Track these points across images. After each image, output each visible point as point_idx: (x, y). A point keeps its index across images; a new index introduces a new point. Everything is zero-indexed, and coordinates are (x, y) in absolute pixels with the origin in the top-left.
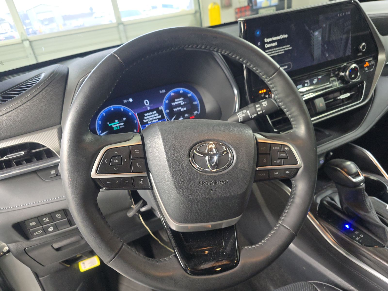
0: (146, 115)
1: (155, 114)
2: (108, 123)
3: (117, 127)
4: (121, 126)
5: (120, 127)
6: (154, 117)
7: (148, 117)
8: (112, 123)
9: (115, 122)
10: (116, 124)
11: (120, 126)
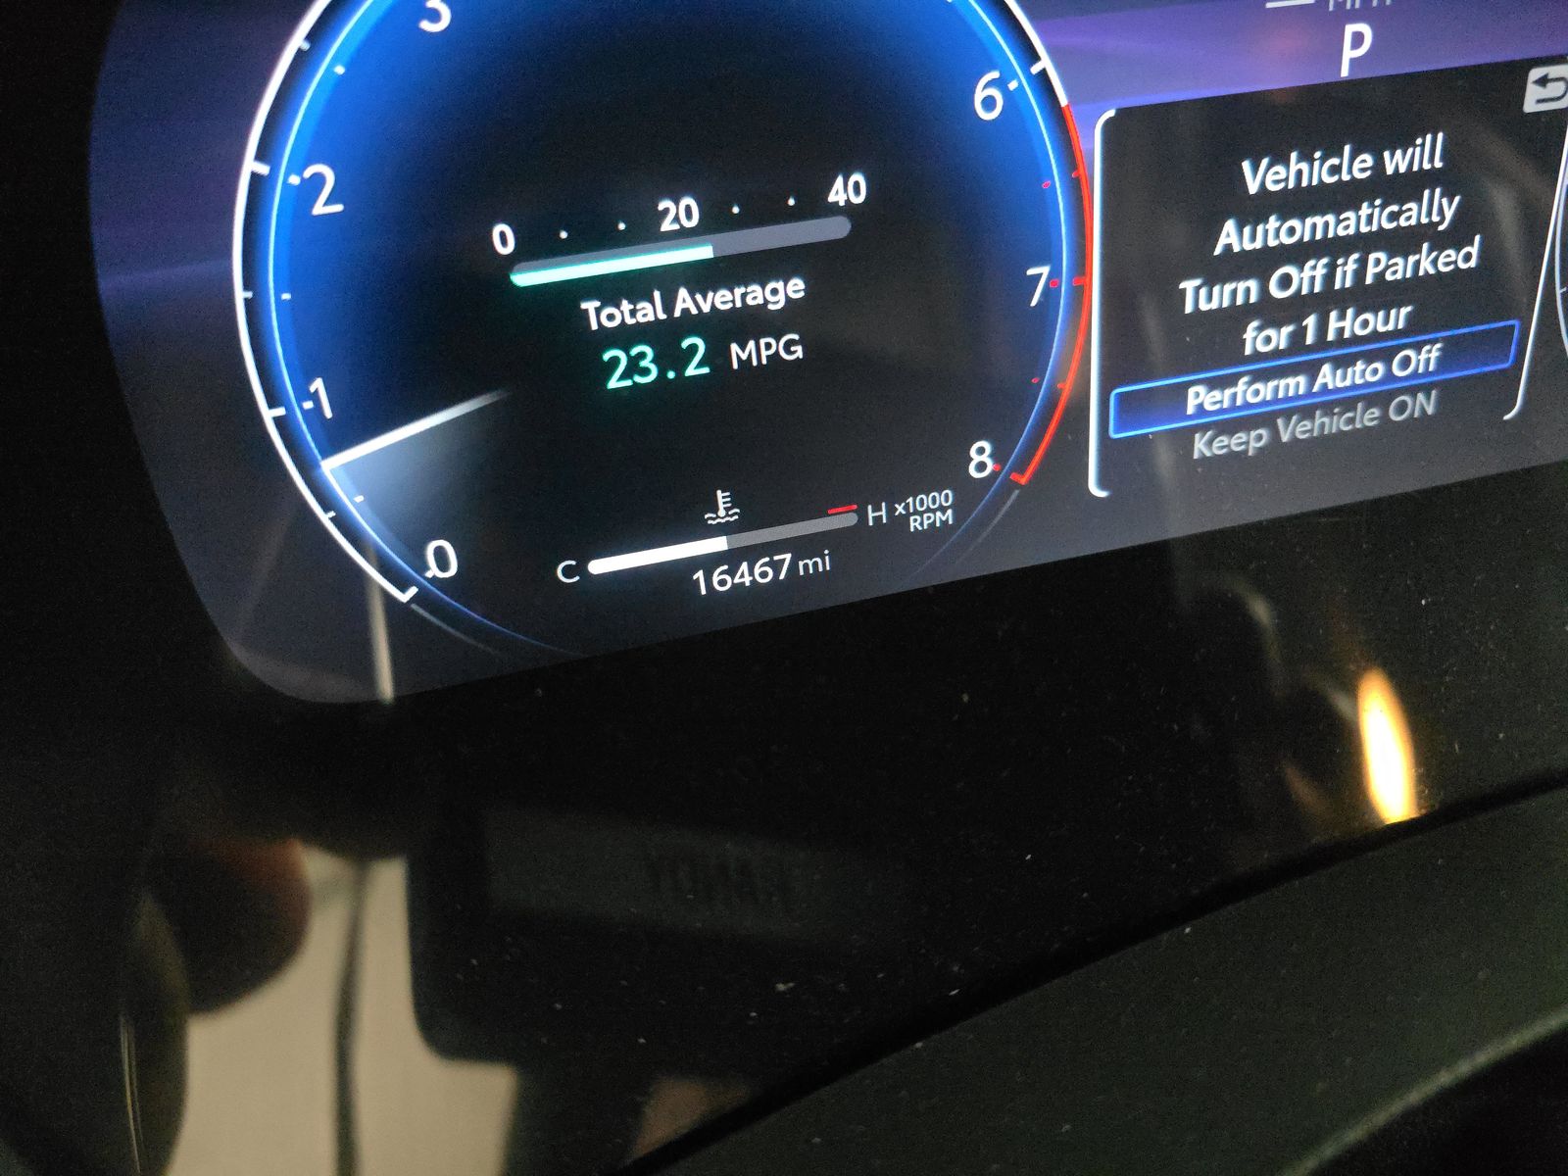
0: (1260, 177)
1: (1407, 186)
2: (503, 238)
3: (666, 337)
4: (750, 323)
5: (717, 355)
6: (1363, 243)
7: (1274, 232)
8: (596, 239)
9: (646, 233)
10: (667, 280)
11: (724, 329)
